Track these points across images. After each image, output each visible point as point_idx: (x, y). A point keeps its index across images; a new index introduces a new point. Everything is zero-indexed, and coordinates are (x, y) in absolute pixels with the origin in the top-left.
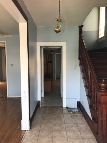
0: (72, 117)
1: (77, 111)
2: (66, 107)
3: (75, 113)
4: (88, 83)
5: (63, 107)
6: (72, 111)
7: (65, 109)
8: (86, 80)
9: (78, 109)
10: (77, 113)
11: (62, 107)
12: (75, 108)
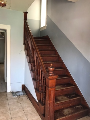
0: (17, 101)
1: (22, 95)
2: (11, 92)
3: (20, 97)
4: (33, 67)
5: (8, 92)
6: (17, 95)
7: (9, 94)
8: (32, 65)
9: (23, 92)
10: (23, 97)
11: (6, 92)
12: (20, 92)
